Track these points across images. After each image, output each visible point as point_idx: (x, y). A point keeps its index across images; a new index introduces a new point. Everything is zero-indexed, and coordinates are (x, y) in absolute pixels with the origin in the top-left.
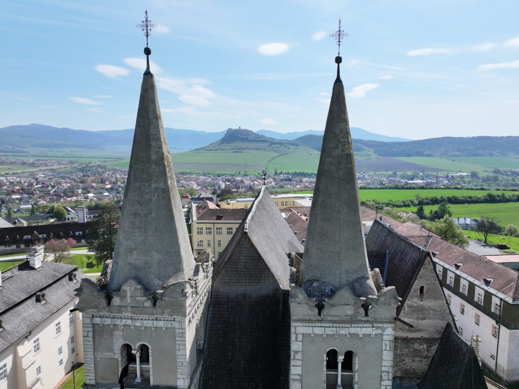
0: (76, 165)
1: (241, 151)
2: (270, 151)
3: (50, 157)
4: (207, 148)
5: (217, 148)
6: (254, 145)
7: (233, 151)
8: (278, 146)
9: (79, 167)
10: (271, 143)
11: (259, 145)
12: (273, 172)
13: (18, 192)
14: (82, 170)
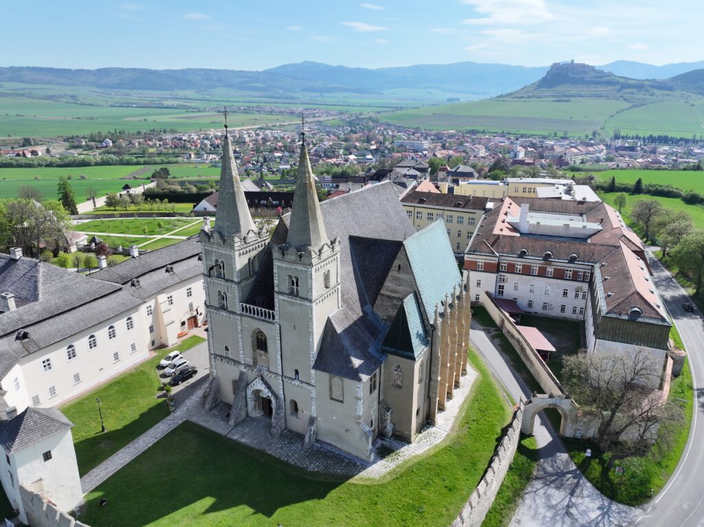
0: (345, 117)
1: (567, 99)
2: (617, 99)
3: (320, 105)
4: (516, 95)
5: (531, 94)
6: (593, 89)
7: (556, 99)
8: (634, 90)
9: (348, 120)
10: (622, 85)
11: (601, 89)
12: (612, 135)
13: (280, 150)
14: (350, 124)
